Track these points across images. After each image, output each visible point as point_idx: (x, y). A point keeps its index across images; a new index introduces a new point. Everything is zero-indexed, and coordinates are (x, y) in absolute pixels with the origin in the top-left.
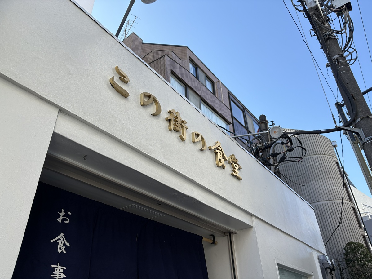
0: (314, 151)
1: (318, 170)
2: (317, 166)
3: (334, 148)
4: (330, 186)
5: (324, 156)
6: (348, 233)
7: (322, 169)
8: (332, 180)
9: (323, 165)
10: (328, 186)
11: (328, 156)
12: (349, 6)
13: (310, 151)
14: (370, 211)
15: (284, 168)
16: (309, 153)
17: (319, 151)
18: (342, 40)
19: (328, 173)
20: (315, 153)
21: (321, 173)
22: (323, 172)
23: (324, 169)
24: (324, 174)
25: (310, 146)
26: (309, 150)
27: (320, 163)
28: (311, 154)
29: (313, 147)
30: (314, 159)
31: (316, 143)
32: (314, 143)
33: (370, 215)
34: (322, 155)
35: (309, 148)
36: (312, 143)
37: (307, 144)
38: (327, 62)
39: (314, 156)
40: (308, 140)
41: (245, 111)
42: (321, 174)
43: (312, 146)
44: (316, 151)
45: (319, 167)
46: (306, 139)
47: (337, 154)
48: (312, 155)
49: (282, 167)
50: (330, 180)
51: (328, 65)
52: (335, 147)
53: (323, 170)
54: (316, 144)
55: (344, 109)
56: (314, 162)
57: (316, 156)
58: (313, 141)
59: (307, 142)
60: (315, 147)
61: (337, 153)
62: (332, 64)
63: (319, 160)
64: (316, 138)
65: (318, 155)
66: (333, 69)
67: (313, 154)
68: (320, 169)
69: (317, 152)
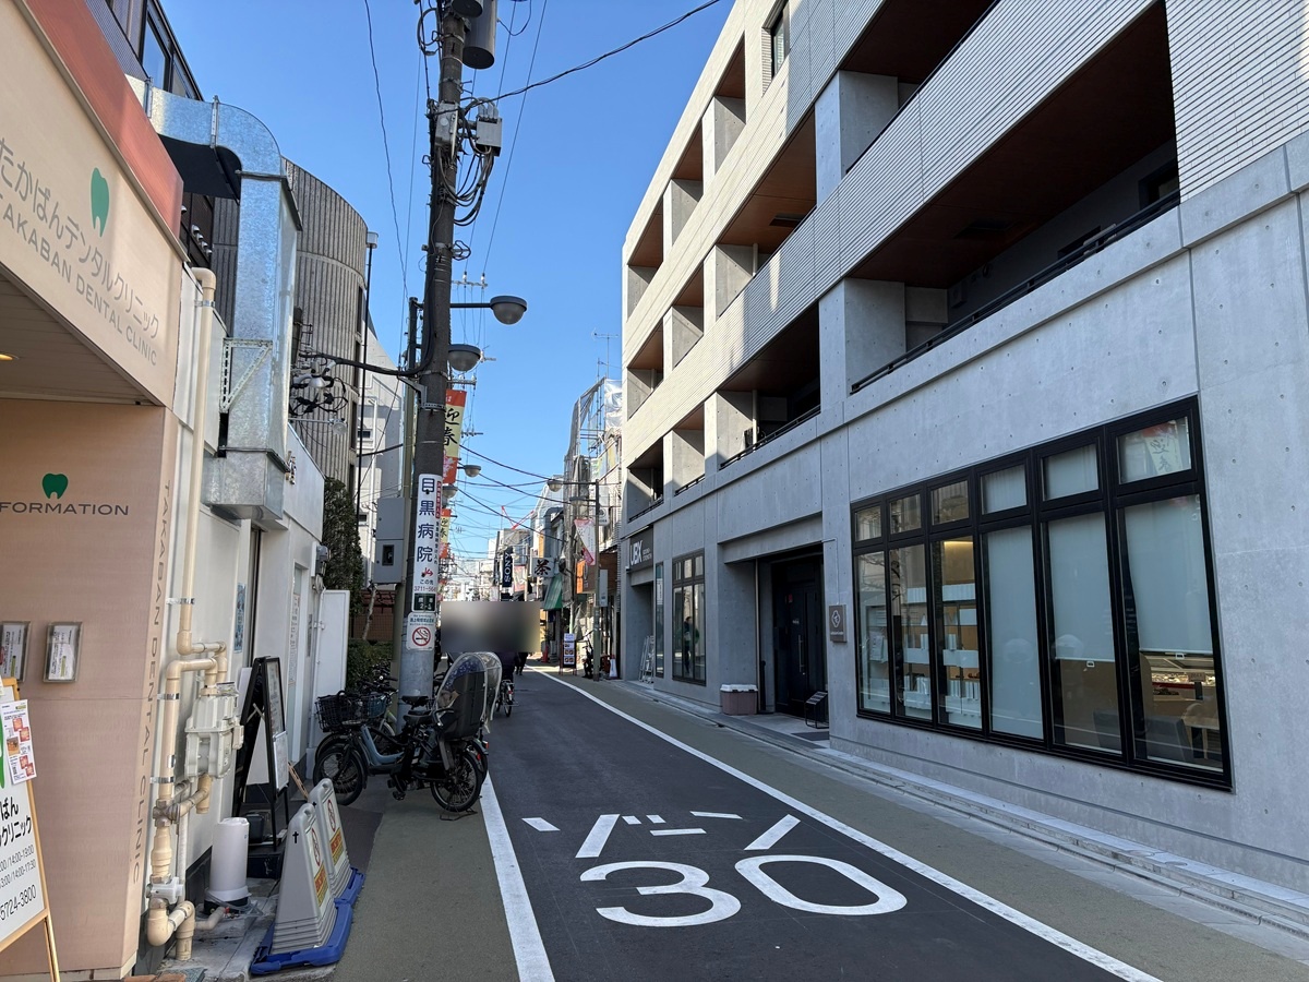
0: (321, 245)
1: (312, 297)
2: (313, 285)
3: (368, 249)
4: (325, 342)
5: (339, 264)
6: (324, 455)
7: (323, 297)
8: (336, 330)
9: (329, 289)
10: (320, 341)
11: (348, 269)
12: (497, 151)
13: (310, 242)
14: (382, 398)
15: (227, 257)
16: (307, 244)
17: (331, 249)
18: (460, 212)
19: (332, 311)
20: (321, 251)
21: (317, 305)
22: (322, 306)
23: (328, 299)
24: (322, 311)
25: (317, 229)
26: (311, 237)
27: (324, 279)
28: (310, 250)
29: (322, 232)
30: (314, 265)
31: (332, 224)
32: (327, 224)
33: (379, 406)
34: (334, 262)
35: (311, 231)
36: (322, 222)
37: (311, 219)
38: (427, 244)
39: (315, 257)
40: (317, 211)
41: (175, 58)
42: (317, 309)
43: (322, 229)
44: (326, 245)
45: (318, 289)
46: (312, 205)
47: (367, 267)
48: (313, 253)
49: (221, 252)
50: (331, 329)
51: (425, 248)
52: (371, 248)
53: (323, 301)
54: (332, 228)
55: (420, 313)
56: (311, 273)
57: (322, 258)
58: (328, 216)
59: (311, 215)
60: (327, 236)
61: (370, 265)
62: (430, 249)
63: (325, 273)
64: (337, 213)
65: (325, 259)
66: (429, 258)
67: (316, 251)
68: (318, 296)
69: (326, 248)
